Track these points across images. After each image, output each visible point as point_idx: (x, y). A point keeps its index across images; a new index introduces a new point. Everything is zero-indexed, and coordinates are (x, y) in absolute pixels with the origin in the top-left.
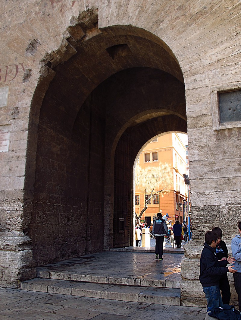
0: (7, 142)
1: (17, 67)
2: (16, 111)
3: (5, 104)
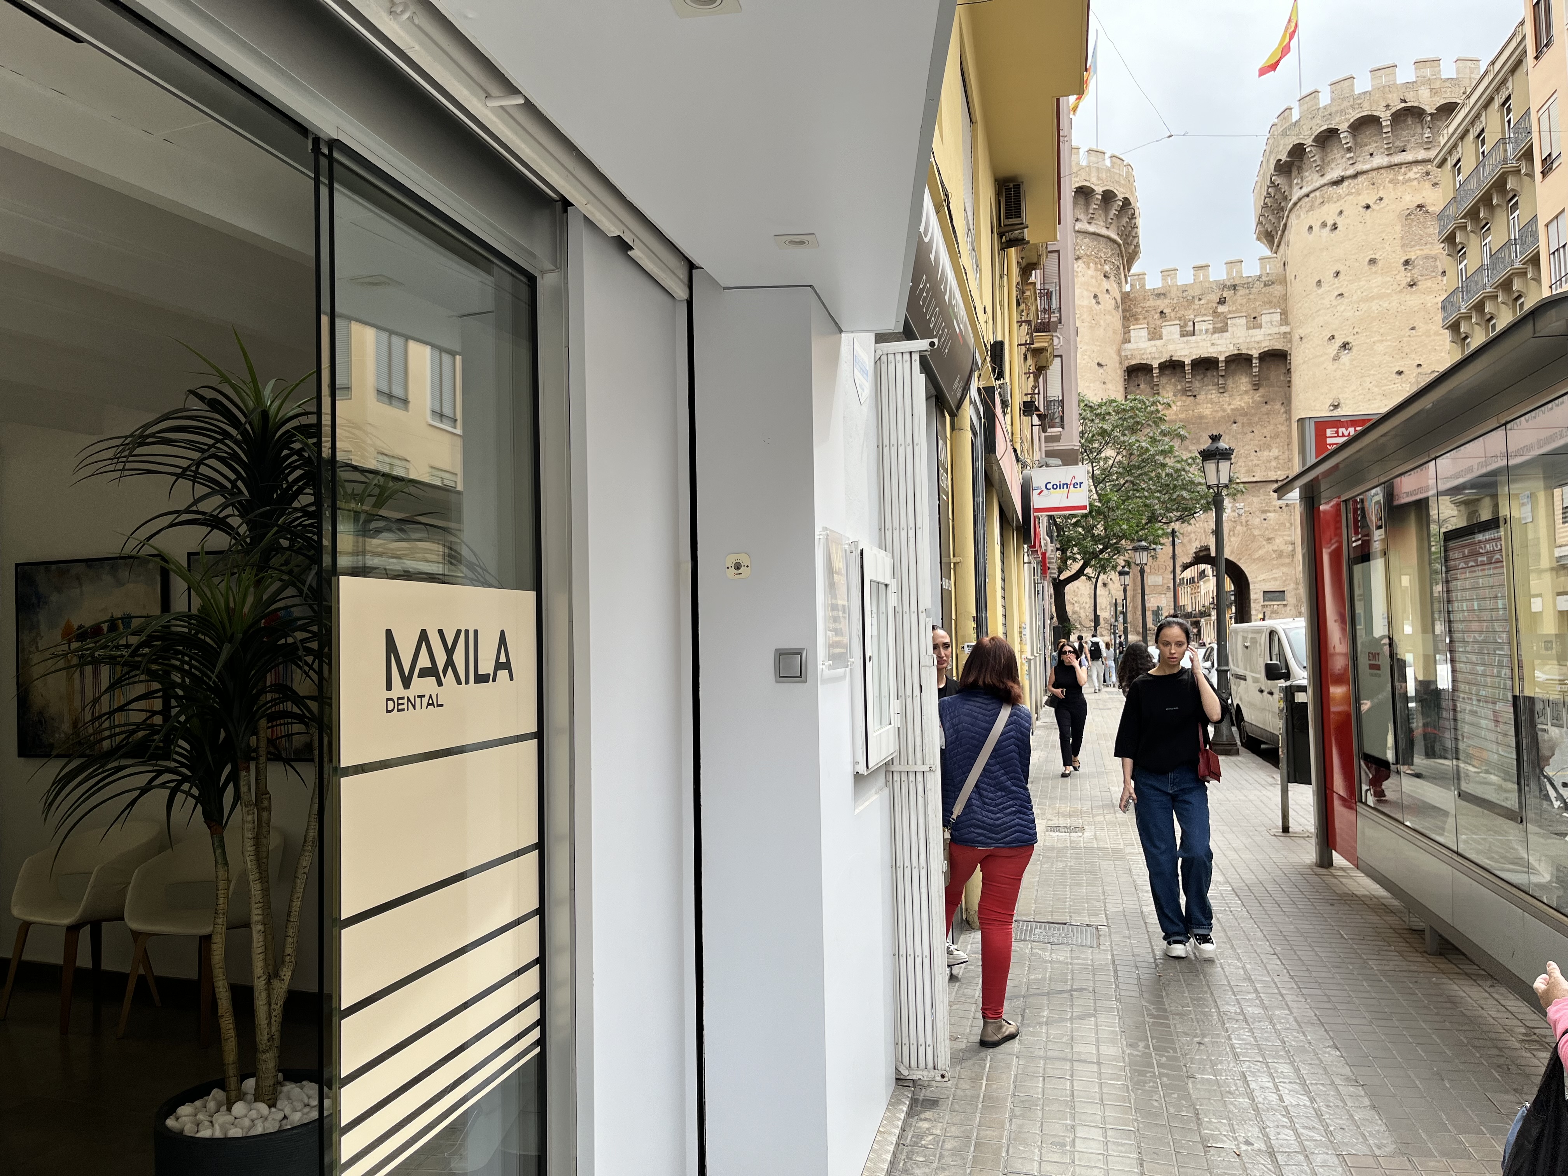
0: (1165, 601)
2: (1168, 588)
3: (1161, 584)
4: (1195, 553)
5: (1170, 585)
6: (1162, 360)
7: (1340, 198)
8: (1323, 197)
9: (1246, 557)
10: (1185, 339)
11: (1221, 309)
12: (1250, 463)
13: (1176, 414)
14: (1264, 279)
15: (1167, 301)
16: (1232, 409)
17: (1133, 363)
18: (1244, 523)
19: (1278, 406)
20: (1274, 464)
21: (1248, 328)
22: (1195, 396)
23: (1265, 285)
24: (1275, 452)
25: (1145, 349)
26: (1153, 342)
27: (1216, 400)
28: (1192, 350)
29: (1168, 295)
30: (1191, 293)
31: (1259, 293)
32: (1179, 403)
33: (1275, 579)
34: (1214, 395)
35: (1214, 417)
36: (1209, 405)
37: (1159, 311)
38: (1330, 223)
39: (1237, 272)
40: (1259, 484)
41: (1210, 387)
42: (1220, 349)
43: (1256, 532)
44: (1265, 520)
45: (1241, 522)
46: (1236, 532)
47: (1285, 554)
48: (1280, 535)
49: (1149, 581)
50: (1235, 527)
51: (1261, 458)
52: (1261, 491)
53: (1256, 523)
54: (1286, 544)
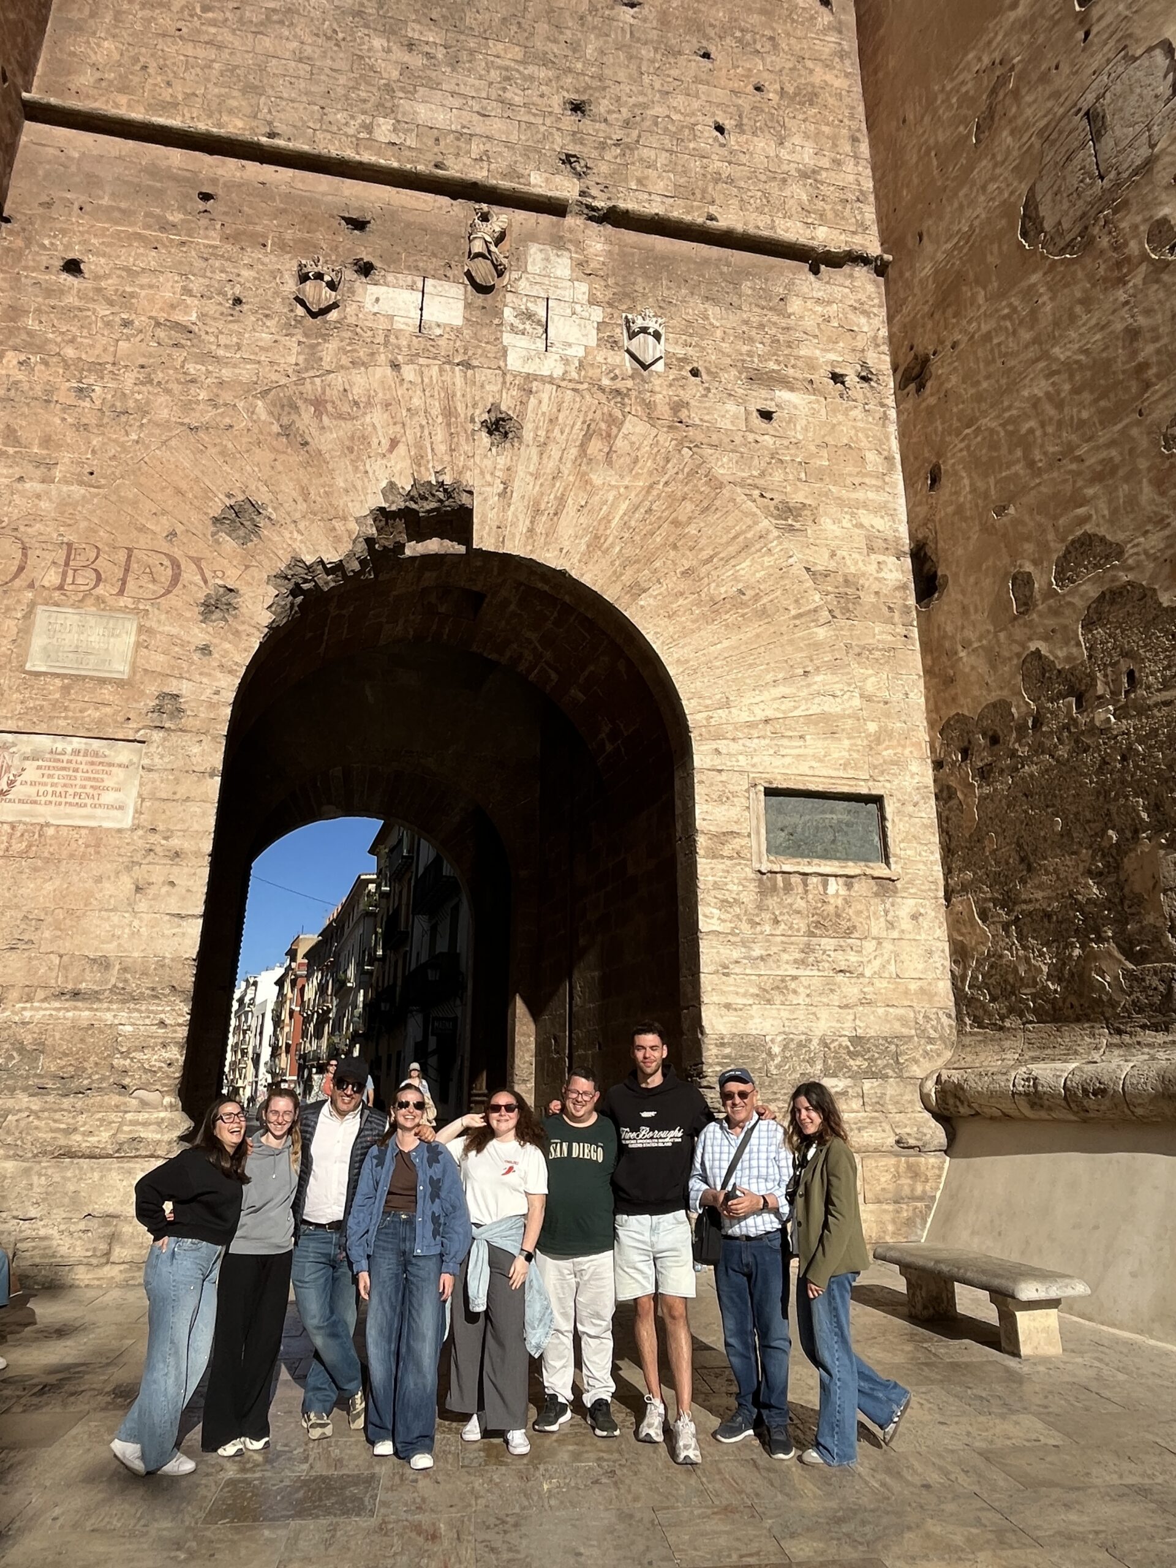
0: (130, 797)
1: (176, 565)
2: (168, 703)
3: (120, 668)
5: (184, 688)
12: (696, 165)
33: (827, 725)
40: (736, 257)
44: (767, 415)
45: (649, 406)
46: (620, 443)
47: (868, 599)
48: (841, 502)
49: (38, 642)
50: (613, 421)
51: (744, 159)
52: (746, 287)
53: (725, 424)
54: (871, 549)
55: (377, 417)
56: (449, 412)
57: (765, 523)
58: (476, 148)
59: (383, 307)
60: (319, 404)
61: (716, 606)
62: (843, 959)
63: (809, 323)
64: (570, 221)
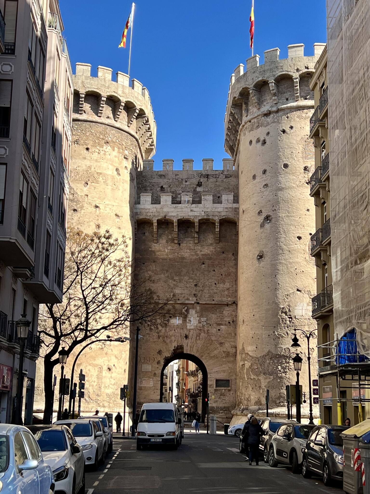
0: (152, 384)
1: (154, 358)
2: (155, 374)
3: (150, 370)
4: (174, 350)
5: (156, 372)
6: (159, 218)
7: (268, 124)
8: (259, 123)
9: (206, 355)
10: (175, 205)
11: (199, 189)
12: (212, 291)
13: (167, 255)
14: (225, 173)
15: (166, 180)
16: (203, 255)
17: (141, 217)
18: (206, 332)
19: (230, 255)
20: (226, 293)
21: (214, 203)
22: (179, 244)
23: (226, 177)
24: (227, 285)
25: (149, 209)
26: (155, 206)
27: (192, 248)
28: (178, 213)
29: (167, 177)
30: (180, 176)
31: (222, 181)
32: (169, 248)
33: (224, 371)
34: (191, 245)
35: (191, 259)
36: (188, 251)
37: (160, 186)
38: (262, 139)
39: (209, 167)
40: (217, 306)
41: (190, 239)
42: (196, 214)
43: (213, 338)
44: (219, 330)
45: (204, 331)
46: (201, 337)
47: (230, 354)
48: (228, 341)
49: (143, 368)
50: (200, 334)
51: (219, 289)
52: (218, 310)
53: (214, 332)
54: (232, 348)
55: (173, 338)
56: (181, 336)
57: (218, 346)
58: (183, 296)
59: (173, 322)
60: (167, 337)
61: (211, 357)
62: (223, 398)
63: (226, 315)
64: (195, 305)
